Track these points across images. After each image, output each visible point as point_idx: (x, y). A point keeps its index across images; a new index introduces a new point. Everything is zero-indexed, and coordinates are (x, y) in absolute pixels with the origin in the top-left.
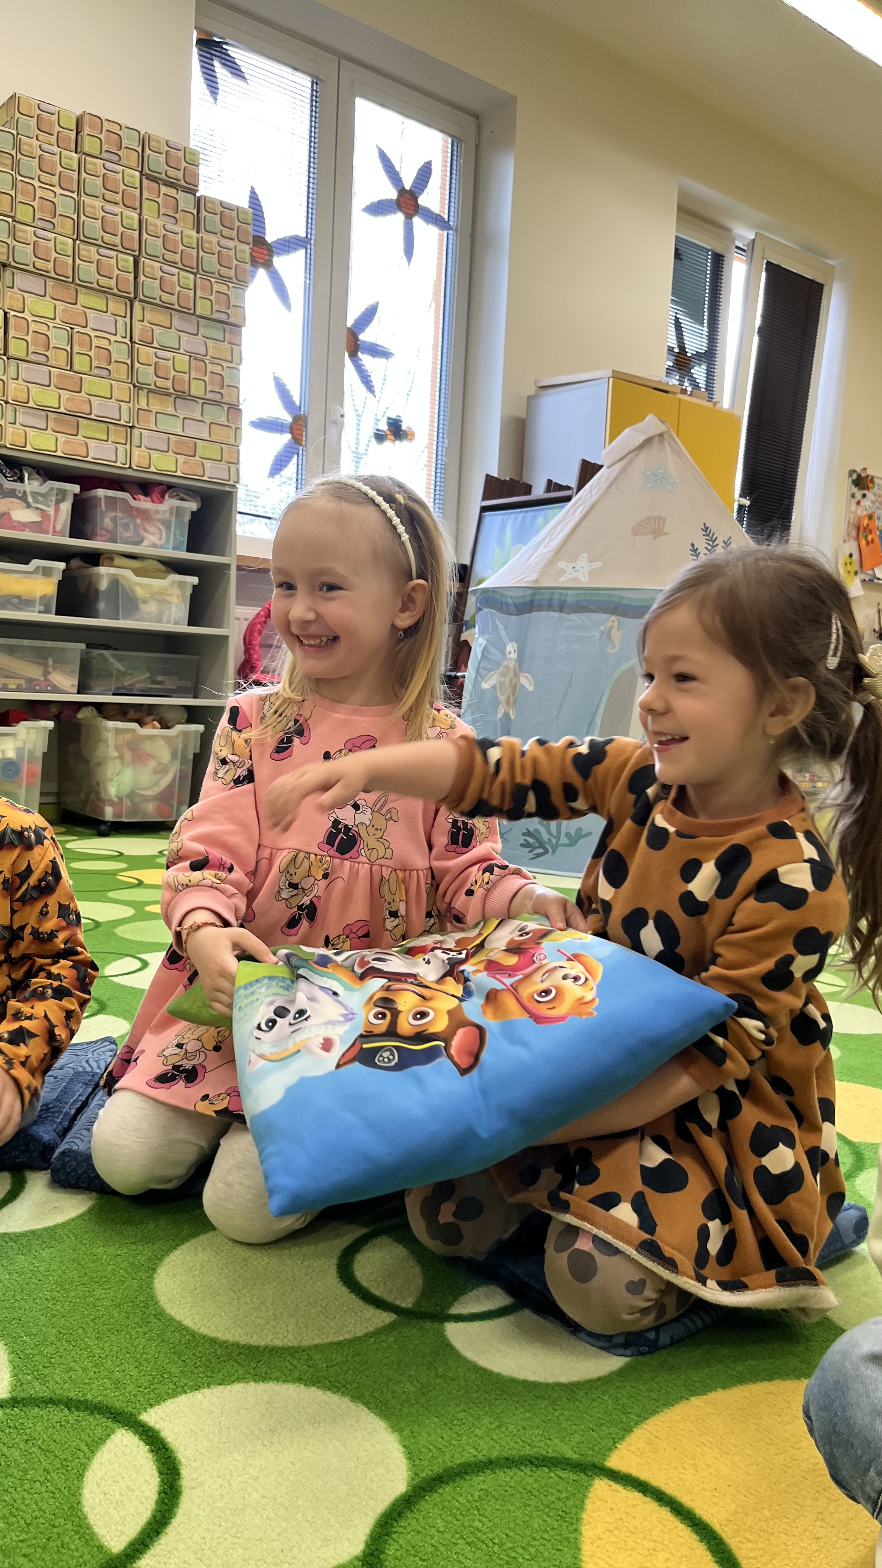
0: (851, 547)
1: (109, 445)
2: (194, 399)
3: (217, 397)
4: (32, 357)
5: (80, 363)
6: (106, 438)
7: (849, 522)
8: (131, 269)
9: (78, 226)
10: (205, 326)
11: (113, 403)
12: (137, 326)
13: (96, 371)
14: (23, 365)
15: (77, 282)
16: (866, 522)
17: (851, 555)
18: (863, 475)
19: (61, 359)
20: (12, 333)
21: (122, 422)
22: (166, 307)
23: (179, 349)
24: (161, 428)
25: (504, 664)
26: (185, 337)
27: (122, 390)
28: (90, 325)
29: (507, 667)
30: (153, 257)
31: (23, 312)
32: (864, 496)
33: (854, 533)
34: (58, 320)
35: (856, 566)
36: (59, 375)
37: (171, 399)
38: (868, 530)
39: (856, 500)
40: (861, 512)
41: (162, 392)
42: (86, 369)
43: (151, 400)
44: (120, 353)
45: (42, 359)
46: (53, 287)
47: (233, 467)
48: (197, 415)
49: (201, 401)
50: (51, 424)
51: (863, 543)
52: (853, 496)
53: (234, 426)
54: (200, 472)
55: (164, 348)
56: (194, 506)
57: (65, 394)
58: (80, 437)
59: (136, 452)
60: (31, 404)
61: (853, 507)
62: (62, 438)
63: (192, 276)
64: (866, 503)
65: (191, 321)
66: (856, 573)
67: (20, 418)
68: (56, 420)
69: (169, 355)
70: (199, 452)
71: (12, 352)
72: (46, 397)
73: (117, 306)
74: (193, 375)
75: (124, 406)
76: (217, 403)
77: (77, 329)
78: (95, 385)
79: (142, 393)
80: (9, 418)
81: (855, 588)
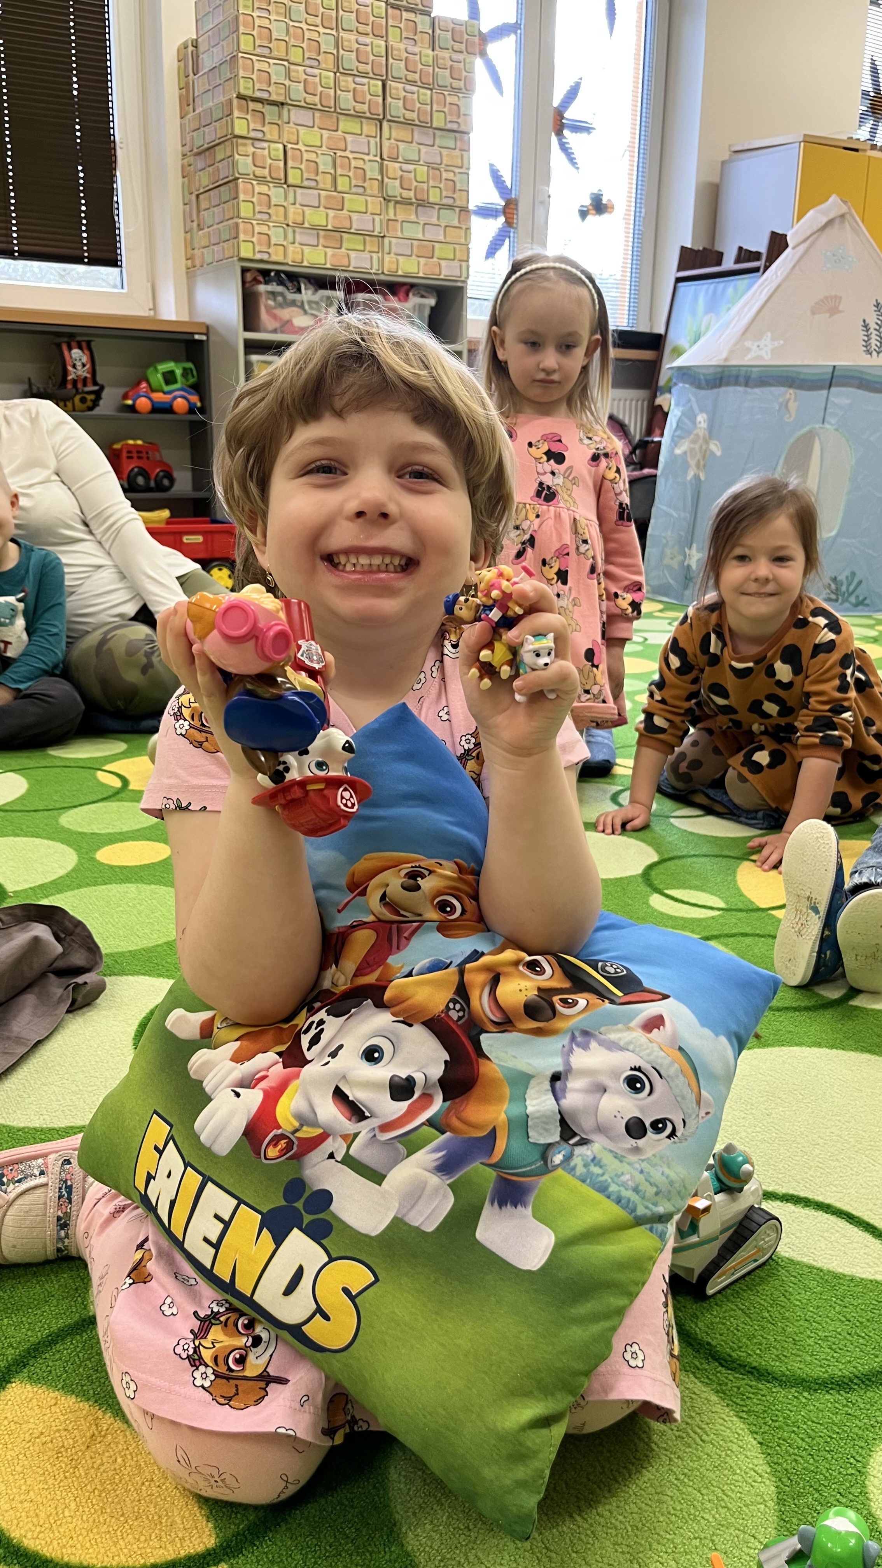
1: (366, 255)
2: (431, 205)
3: (450, 201)
4: (306, 183)
5: (342, 184)
6: (362, 248)
8: (380, 92)
9: (337, 58)
10: (441, 137)
11: (368, 217)
12: (386, 144)
13: (354, 190)
14: (299, 191)
15: (339, 110)
19: (328, 182)
20: (290, 163)
21: (376, 233)
22: (409, 123)
23: (419, 161)
24: (406, 234)
25: (695, 432)
26: (424, 149)
27: (375, 204)
28: (349, 148)
29: (697, 435)
30: (397, 79)
31: (297, 144)
34: (324, 148)
36: (327, 197)
37: (413, 208)
41: (407, 202)
42: (347, 189)
43: (398, 211)
44: (373, 171)
45: (313, 184)
46: (320, 117)
47: (464, 264)
48: (434, 220)
49: (437, 207)
50: (321, 241)
53: (464, 227)
54: (436, 271)
55: (407, 162)
56: (432, 302)
57: (331, 213)
58: (343, 250)
59: (387, 258)
60: (306, 225)
62: (330, 251)
63: (429, 92)
65: (427, 134)
67: (298, 238)
68: (325, 237)
69: (411, 167)
70: (436, 254)
71: (291, 180)
72: (317, 217)
73: (369, 128)
74: (431, 183)
75: (377, 218)
76: (450, 207)
77: (339, 153)
78: (354, 202)
79: (391, 205)
80: (290, 237)
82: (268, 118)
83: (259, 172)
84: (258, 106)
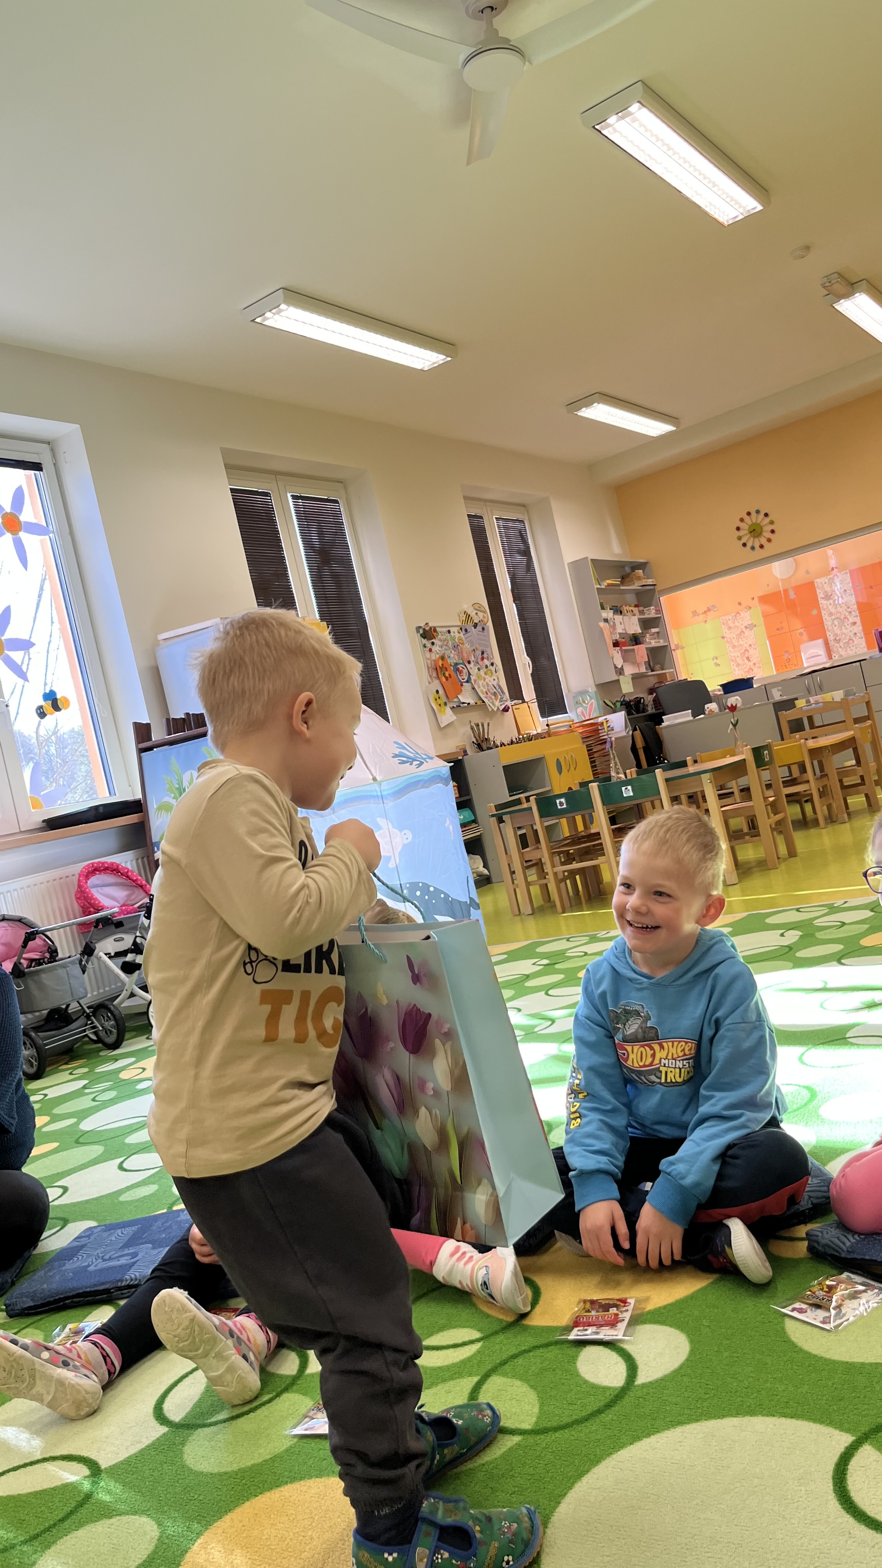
0: (436, 685)
7: (428, 667)
16: (440, 663)
17: (437, 692)
18: (427, 629)
32: (433, 644)
33: (434, 675)
35: (444, 699)
38: (443, 668)
39: (427, 649)
40: (434, 656)
51: (444, 679)
52: (425, 646)
61: (428, 655)
64: (434, 648)
66: (445, 704)
81: (448, 716)
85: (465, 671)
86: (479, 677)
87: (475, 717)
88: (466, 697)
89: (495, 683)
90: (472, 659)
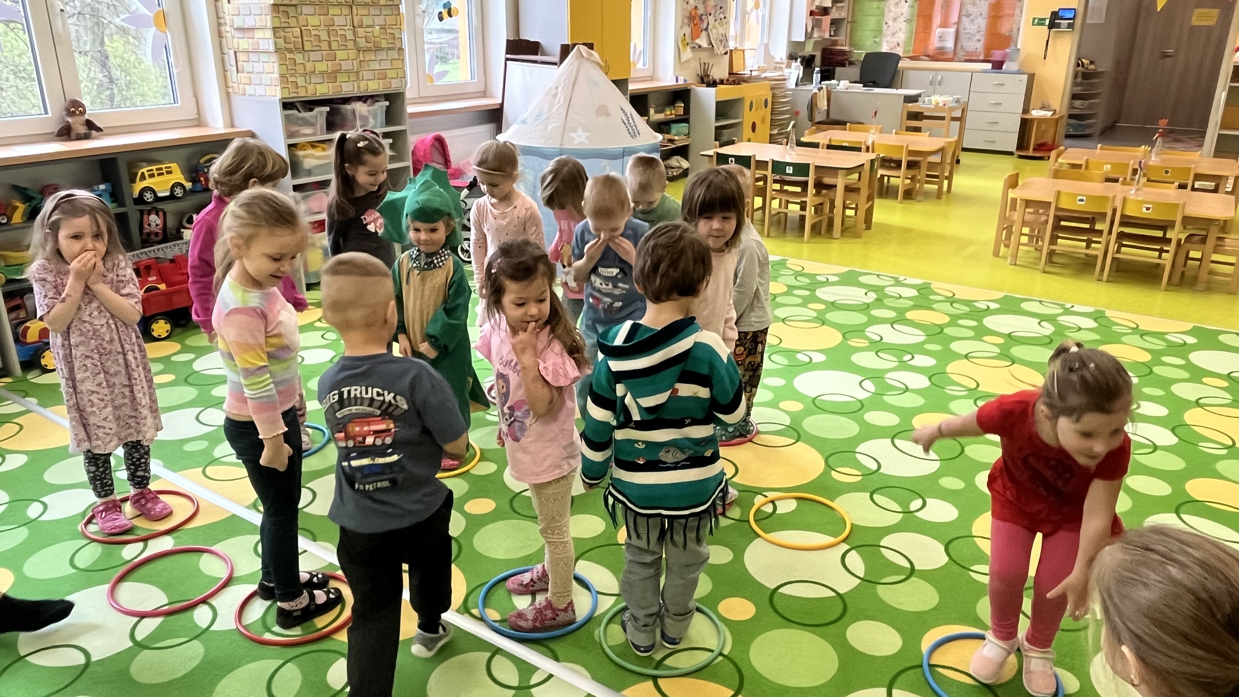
0: (685, 29)
1: (351, 83)
2: (383, 49)
3: (393, 45)
4: (314, 48)
5: (334, 46)
6: (348, 80)
7: (684, 15)
11: (350, 62)
12: (356, 19)
13: (342, 48)
14: (311, 53)
16: (692, 13)
17: (685, 34)
19: (325, 46)
20: (305, 38)
21: (355, 70)
23: (374, 25)
24: (371, 68)
26: (376, 18)
27: (352, 54)
28: (336, 24)
31: (308, 26)
33: (687, 21)
34: (322, 26)
35: (688, 41)
36: (326, 54)
37: (373, 52)
38: (693, 17)
41: (368, 50)
42: (337, 48)
43: (365, 55)
44: (350, 35)
45: (318, 48)
46: (319, 9)
47: (403, 79)
48: (385, 57)
49: (386, 50)
50: (326, 80)
51: (691, 25)
53: (401, 58)
54: (389, 86)
55: (368, 27)
56: (387, 103)
57: (329, 63)
58: (338, 83)
59: (362, 83)
60: (316, 72)
62: (330, 85)
66: (688, 44)
67: (313, 81)
68: (327, 77)
69: (370, 29)
70: (388, 76)
71: (306, 49)
72: (321, 67)
73: (346, 11)
74: (382, 37)
75: (355, 62)
76: (392, 49)
77: (331, 28)
78: (341, 55)
79: (361, 53)
80: (308, 81)
81: (687, 54)
82: (291, 14)
83: (288, 46)
84: (284, 8)
85: (706, 21)
86: (714, 27)
87: (705, 57)
88: (703, 42)
89: (723, 32)
90: (713, 12)
